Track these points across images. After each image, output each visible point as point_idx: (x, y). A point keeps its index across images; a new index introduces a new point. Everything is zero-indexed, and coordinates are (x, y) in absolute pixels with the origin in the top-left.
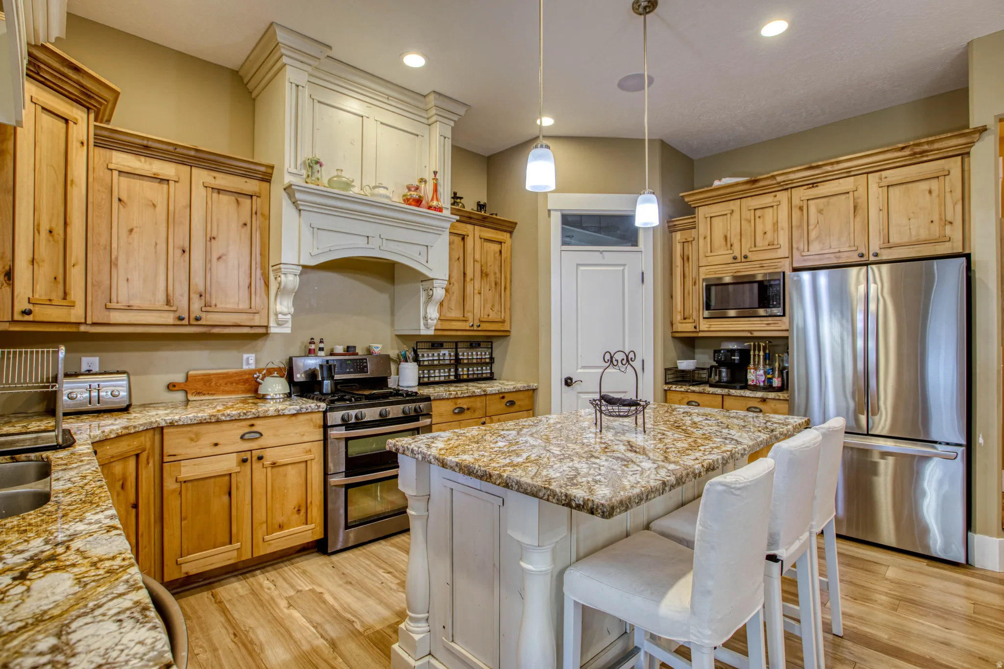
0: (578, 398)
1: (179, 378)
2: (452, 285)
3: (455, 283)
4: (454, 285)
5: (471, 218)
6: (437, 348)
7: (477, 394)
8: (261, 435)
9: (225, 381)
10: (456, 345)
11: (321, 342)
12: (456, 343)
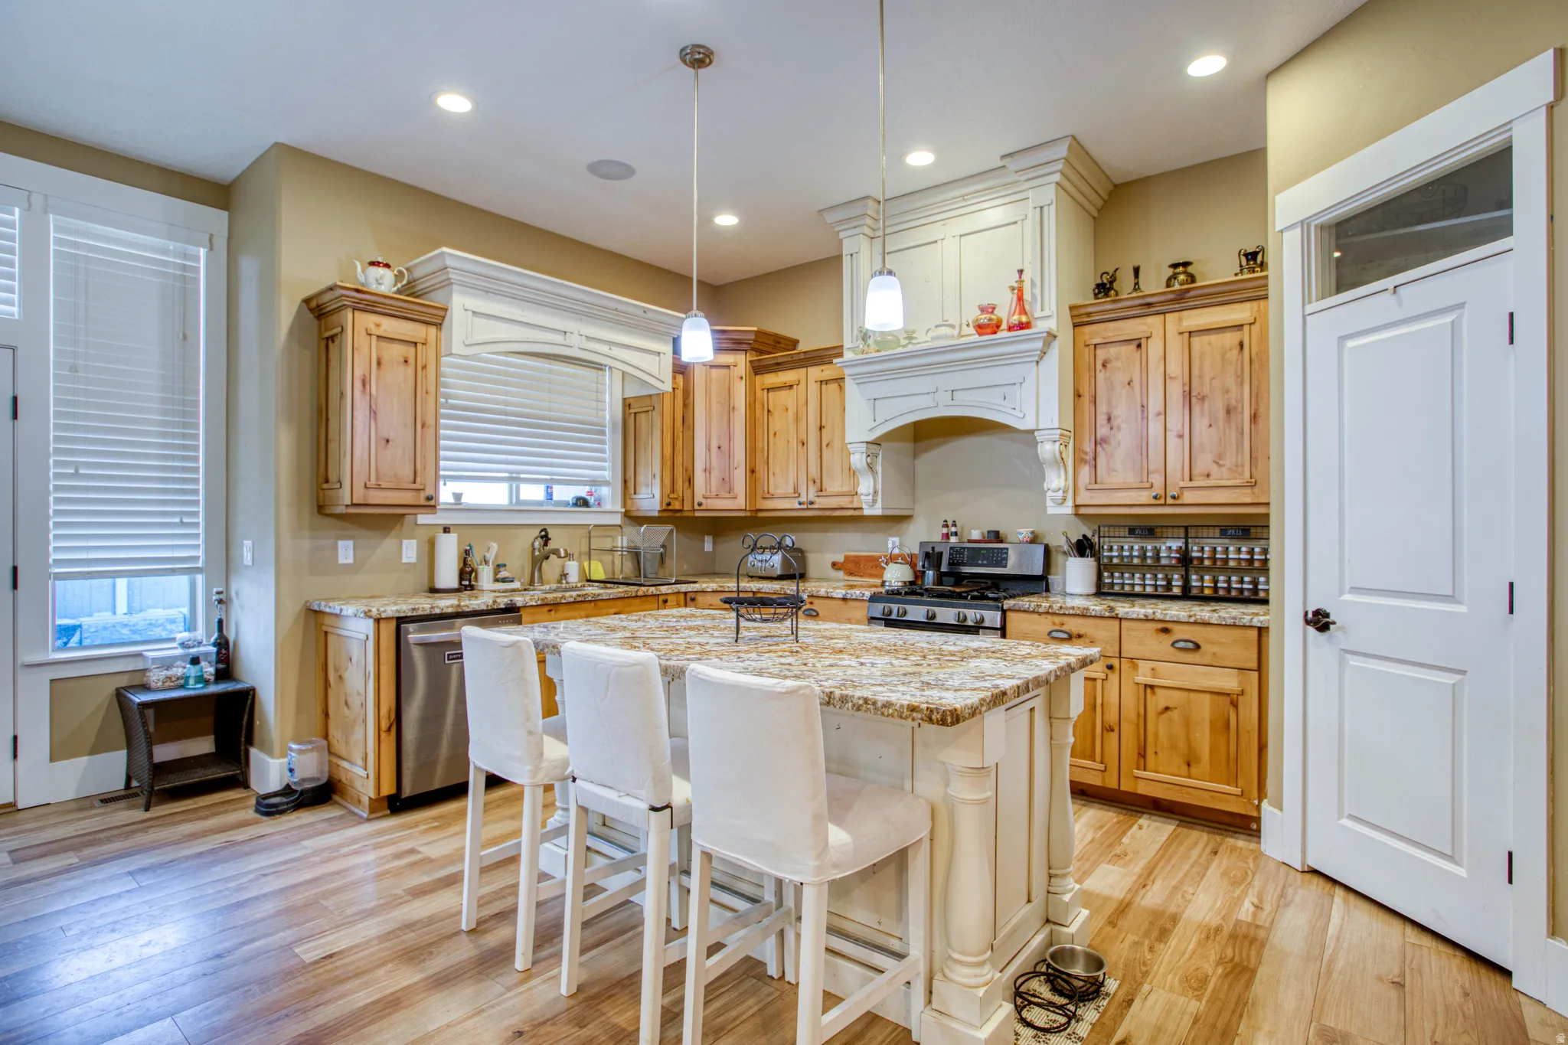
0: (1342, 663)
1: (840, 558)
2: (1115, 429)
3: (1123, 426)
4: (1119, 428)
5: (1149, 305)
6: (1142, 537)
7: (1093, 614)
8: (818, 615)
9: (871, 564)
10: (1187, 532)
11: (954, 525)
12: (1186, 528)
